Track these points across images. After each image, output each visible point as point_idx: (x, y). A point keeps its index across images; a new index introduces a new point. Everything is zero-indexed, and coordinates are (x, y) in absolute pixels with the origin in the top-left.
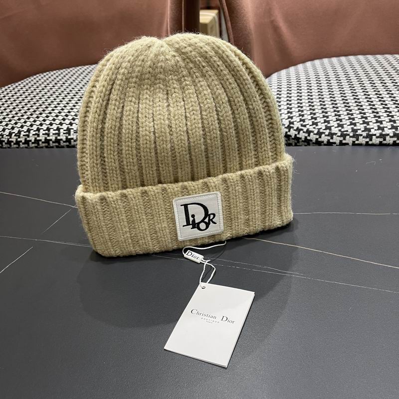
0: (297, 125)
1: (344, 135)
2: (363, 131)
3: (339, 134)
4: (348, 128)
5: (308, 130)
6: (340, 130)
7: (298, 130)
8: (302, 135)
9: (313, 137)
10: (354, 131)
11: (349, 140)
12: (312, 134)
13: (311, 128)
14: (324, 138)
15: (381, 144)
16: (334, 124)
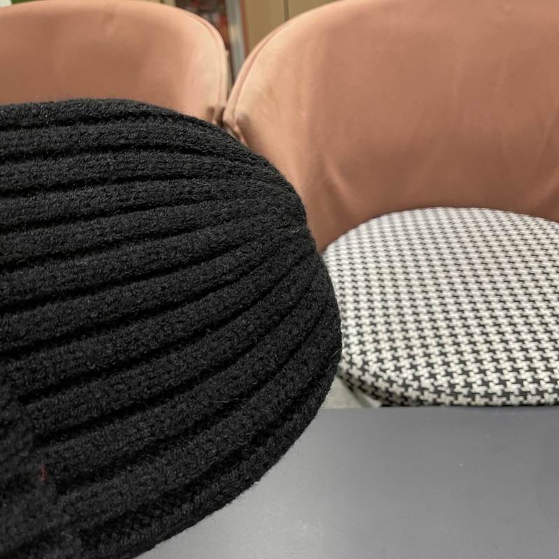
0: (374, 367)
1: (438, 392)
2: (463, 387)
3: (432, 389)
4: (442, 381)
5: (389, 378)
6: (433, 384)
7: (376, 376)
8: (382, 384)
9: (396, 389)
10: (452, 386)
11: (445, 399)
12: (395, 385)
13: (393, 376)
14: (412, 393)
15: (487, 405)
16: (423, 372)
